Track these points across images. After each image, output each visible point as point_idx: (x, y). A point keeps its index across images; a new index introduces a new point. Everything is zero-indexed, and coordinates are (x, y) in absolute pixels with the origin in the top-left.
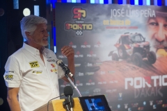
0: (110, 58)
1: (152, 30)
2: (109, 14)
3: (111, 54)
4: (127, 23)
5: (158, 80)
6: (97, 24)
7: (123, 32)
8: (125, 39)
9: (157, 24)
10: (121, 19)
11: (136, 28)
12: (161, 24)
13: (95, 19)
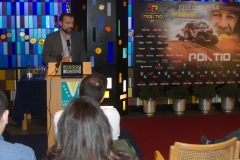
0: (177, 39)
1: (215, 20)
2: (177, 8)
3: (178, 36)
4: (193, 14)
5: (219, 57)
6: (167, 15)
7: (189, 21)
8: (190, 26)
9: (221, 16)
10: (188, 11)
11: (201, 18)
12: (224, 16)
13: (165, 12)
